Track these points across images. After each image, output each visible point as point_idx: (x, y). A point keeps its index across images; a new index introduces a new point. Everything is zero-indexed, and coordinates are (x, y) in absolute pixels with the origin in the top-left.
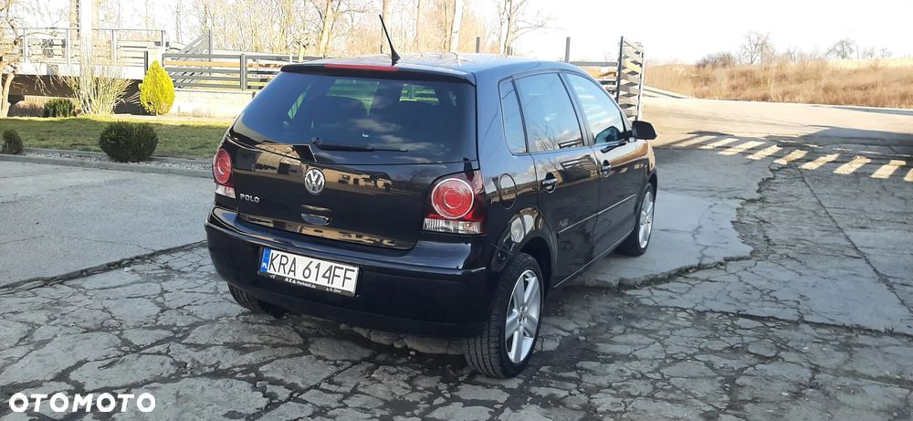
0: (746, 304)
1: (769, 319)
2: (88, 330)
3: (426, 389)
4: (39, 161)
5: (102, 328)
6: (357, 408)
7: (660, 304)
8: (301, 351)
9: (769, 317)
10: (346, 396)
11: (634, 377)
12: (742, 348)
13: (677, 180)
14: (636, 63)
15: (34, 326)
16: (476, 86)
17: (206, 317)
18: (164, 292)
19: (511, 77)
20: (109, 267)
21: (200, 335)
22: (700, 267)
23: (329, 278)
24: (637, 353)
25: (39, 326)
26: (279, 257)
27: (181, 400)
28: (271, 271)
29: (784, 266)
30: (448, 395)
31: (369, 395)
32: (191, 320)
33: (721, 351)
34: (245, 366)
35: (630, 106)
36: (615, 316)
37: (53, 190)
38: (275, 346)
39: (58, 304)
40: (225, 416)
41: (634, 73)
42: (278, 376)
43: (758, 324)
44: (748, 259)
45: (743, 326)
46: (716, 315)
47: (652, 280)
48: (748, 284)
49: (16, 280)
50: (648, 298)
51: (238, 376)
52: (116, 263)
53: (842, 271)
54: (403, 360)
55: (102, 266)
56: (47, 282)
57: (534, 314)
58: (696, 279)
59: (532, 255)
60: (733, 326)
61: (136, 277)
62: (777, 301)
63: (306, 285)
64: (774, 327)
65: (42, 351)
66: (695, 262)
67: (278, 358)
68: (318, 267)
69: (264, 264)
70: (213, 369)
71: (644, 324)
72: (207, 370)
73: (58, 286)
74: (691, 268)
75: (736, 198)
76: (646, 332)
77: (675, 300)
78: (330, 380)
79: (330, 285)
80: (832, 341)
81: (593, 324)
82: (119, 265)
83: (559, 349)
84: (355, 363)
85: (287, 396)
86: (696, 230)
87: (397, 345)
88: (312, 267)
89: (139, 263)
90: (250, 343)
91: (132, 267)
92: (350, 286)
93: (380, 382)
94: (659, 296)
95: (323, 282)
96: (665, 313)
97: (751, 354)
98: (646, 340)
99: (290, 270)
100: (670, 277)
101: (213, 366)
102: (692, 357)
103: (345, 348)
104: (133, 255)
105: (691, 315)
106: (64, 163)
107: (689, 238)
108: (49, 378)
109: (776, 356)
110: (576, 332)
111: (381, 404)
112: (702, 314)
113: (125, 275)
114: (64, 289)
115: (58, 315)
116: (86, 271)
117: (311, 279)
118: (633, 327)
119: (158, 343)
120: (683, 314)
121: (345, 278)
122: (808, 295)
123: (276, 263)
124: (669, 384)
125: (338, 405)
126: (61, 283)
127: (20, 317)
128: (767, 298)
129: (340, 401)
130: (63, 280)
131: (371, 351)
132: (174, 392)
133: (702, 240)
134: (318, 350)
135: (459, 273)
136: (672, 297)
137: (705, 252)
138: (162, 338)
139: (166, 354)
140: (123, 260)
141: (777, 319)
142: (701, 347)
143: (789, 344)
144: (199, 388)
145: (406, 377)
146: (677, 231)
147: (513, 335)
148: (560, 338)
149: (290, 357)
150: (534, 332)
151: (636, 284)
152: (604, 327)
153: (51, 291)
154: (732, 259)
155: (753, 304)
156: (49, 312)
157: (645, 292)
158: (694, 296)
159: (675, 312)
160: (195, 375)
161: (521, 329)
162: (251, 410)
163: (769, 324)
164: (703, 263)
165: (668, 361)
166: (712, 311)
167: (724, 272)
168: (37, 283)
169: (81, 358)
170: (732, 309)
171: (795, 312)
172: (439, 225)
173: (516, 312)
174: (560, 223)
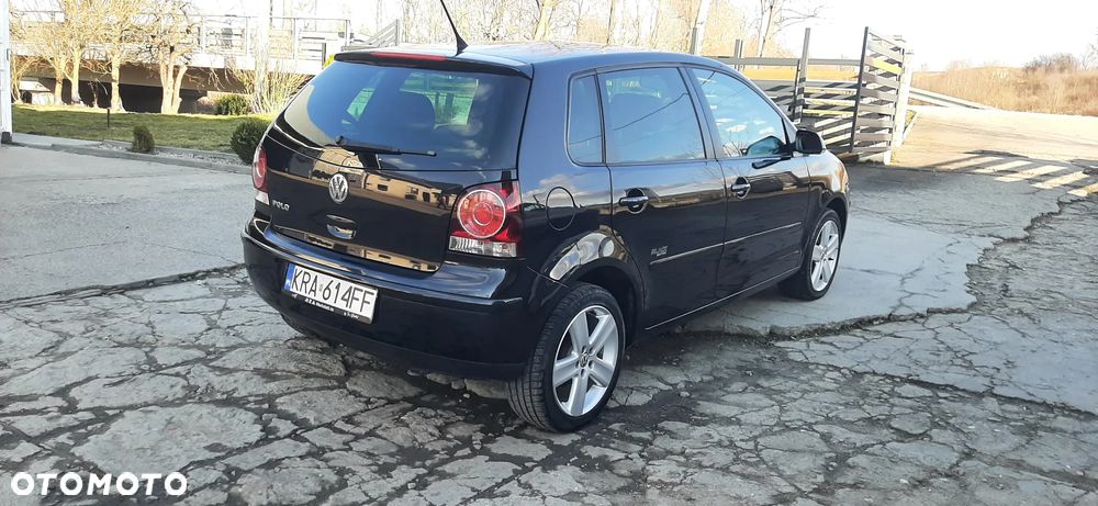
0: (926, 367)
1: (944, 388)
2: (121, 345)
3: (456, 438)
4: (166, 161)
5: (136, 344)
6: (360, 453)
7: (811, 360)
8: (336, 384)
9: (947, 385)
10: (357, 437)
11: (719, 444)
12: (884, 420)
13: (920, 211)
14: (892, 62)
15: (66, 336)
16: (531, 80)
17: (252, 339)
18: (226, 308)
19: (595, 70)
20: (181, 279)
21: (231, 360)
22: (890, 319)
23: (347, 301)
24: (742, 418)
25: (72, 336)
26: (302, 274)
27: (171, 426)
28: (294, 290)
29: (1008, 324)
30: (478, 447)
31: (385, 439)
32: (233, 341)
33: (852, 423)
34: (263, 395)
35: (882, 115)
36: (743, 371)
37: (163, 193)
38: (308, 376)
39: (105, 315)
40: (206, 448)
41: (888, 75)
42: (292, 410)
43: (927, 392)
44: (963, 312)
45: (903, 394)
46: (877, 378)
47: (816, 331)
48: (942, 343)
49: (71, 287)
50: (801, 351)
51: (249, 406)
52: (189, 275)
53: (1085, 334)
54: (453, 403)
55: (171, 277)
56: (105, 291)
57: (610, 359)
58: (878, 332)
59: (605, 287)
60: (892, 394)
61: (206, 291)
62: (970, 366)
63: (324, 307)
64: (945, 398)
65: (57, 364)
66: (884, 312)
67: (305, 390)
68: (338, 287)
69: (288, 281)
70: (225, 396)
71: (774, 384)
72: (219, 396)
73: (117, 295)
74: (877, 319)
75: (990, 236)
76: (769, 393)
77: (832, 357)
78: (349, 419)
79: (347, 309)
80: (1016, 421)
81: (706, 378)
82: (193, 277)
83: (649, 405)
84: (391, 402)
85: (288, 432)
86: (911, 273)
87: (455, 386)
88: (332, 287)
89: (215, 277)
90: (284, 371)
91: (207, 280)
92: (368, 312)
93: (407, 426)
94: (816, 351)
95: (341, 305)
96: (812, 371)
97: (892, 428)
98: (766, 401)
99: (311, 290)
100: (844, 328)
101: (227, 392)
102: (810, 427)
103: (390, 384)
104: (210, 268)
105: (844, 375)
106: (191, 165)
107: (896, 282)
108: (47, 393)
109: (924, 435)
110: (682, 385)
111: (393, 450)
112: (859, 375)
113: (196, 288)
114: (123, 299)
115: (97, 327)
116: (152, 281)
117: (330, 302)
118: (758, 386)
119: (184, 363)
120: (835, 374)
121: (364, 301)
122: (1018, 362)
123: (299, 280)
124: (758, 456)
125: (341, 446)
126: (120, 293)
127: (57, 326)
128: (959, 362)
129: (345, 443)
130: (123, 289)
131: (420, 390)
132: (168, 417)
133: (910, 285)
134: (356, 384)
135: (490, 303)
136: (831, 353)
137: (905, 301)
138: (191, 358)
139: (185, 377)
140: (197, 273)
141: (957, 389)
142: (830, 415)
143: (952, 421)
144: (195, 417)
145: (440, 422)
146: (882, 273)
147: (570, 382)
148: (656, 391)
149: (319, 389)
150: (608, 381)
151: (791, 333)
152: (721, 383)
153: (106, 301)
154: (940, 311)
155: (935, 368)
156: (89, 323)
157: (800, 344)
158: (862, 354)
159: (825, 372)
160: (201, 401)
161: (586, 375)
162: (238, 444)
163: (942, 394)
164: (897, 313)
165: (776, 429)
166: (874, 373)
167: (919, 326)
168: (94, 292)
169: (93, 374)
170: (902, 373)
171: (987, 381)
172: (472, 245)
173: (575, 355)
174: (653, 252)
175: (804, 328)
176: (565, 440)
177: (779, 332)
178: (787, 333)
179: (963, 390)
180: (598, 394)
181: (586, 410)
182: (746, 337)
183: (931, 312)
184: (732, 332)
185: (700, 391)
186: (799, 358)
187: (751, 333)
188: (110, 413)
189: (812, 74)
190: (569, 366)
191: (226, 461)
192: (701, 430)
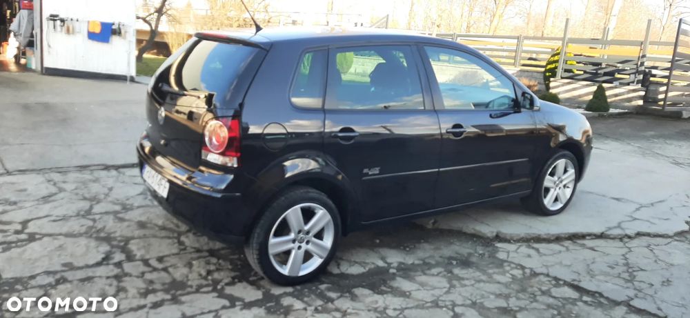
0: (593, 276)
1: (593, 294)
3: (212, 279)
6: (145, 280)
7: (509, 259)
8: (176, 236)
9: (597, 292)
10: (154, 270)
11: (376, 309)
16: (268, 52)
19: (328, 46)
22: (601, 236)
23: (159, 186)
24: (414, 293)
25: (65, 191)
30: (219, 287)
31: (169, 274)
34: (127, 237)
36: (450, 261)
43: (575, 295)
45: (554, 294)
46: (546, 279)
47: (533, 238)
48: (626, 259)
50: (508, 252)
51: (113, 242)
56: (107, 168)
58: (582, 245)
60: (545, 292)
62: (631, 280)
64: (585, 302)
66: (597, 230)
67: (153, 237)
70: (106, 235)
71: (464, 272)
72: (102, 235)
74: (589, 235)
76: (453, 278)
77: (528, 259)
78: (161, 258)
79: (159, 191)
81: (417, 262)
83: (364, 275)
84: (198, 251)
85: (117, 261)
86: (652, 204)
90: (153, 224)
92: (165, 194)
93: (191, 267)
94: (520, 253)
96: (502, 267)
98: (443, 284)
100: (558, 239)
101: (109, 233)
102: (453, 307)
105: (524, 274)
107: (632, 209)
108: (19, 221)
110: (395, 265)
111: (168, 281)
112: (535, 275)
115: (83, 187)
118: (451, 272)
119: (104, 213)
120: (518, 272)
121: (164, 187)
122: (675, 282)
125: (138, 274)
126: (116, 169)
127: (63, 185)
128: (625, 275)
129: (143, 273)
130: (117, 168)
131: (224, 246)
132: (62, 244)
133: (641, 213)
134: (187, 237)
135: (219, 196)
136: (529, 256)
137: (623, 225)
138: (111, 211)
139: (95, 221)
141: (602, 296)
142: (478, 301)
144: (76, 245)
145: (214, 268)
147: (288, 253)
148: (373, 266)
149: (163, 238)
150: (325, 255)
151: (512, 239)
152: (425, 266)
153: (104, 173)
154: (648, 235)
155: (601, 278)
156: (80, 184)
157: (511, 247)
158: (551, 260)
159: (512, 268)
160: (91, 236)
161: (303, 250)
162: (81, 264)
163: (585, 298)
164: (609, 233)
165: (429, 305)
166: (548, 275)
167: (621, 244)
168: (100, 167)
169: (51, 213)
170: (568, 277)
171: (631, 293)
172: (214, 158)
173: (292, 236)
174: (365, 171)
175: (522, 235)
176: (277, 291)
177: (502, 236)
178: (508, 238)
179: (607, 298)
180: (315, 263)
181: (302, 273)
182: (476, 238)
183: (639, 234)
184: (469, 232)
185: (406, 271)
186: (502, 256)
187: (480, 234)
188: (37, 236)
189: (652, 52)
190: (287, 242)
191: (63, 274)
192: (377, 297)
